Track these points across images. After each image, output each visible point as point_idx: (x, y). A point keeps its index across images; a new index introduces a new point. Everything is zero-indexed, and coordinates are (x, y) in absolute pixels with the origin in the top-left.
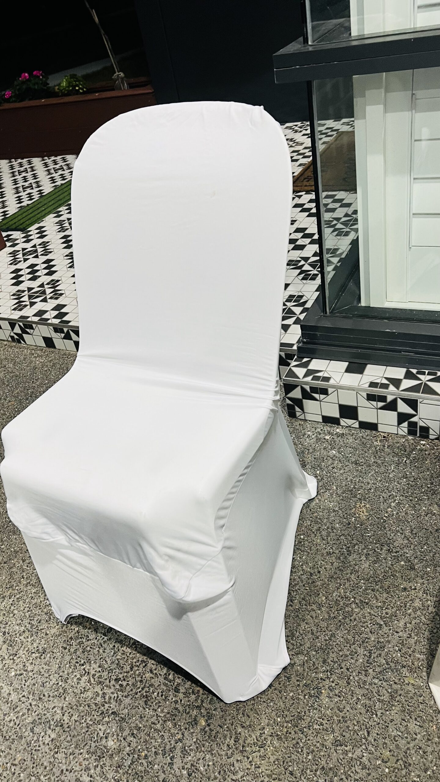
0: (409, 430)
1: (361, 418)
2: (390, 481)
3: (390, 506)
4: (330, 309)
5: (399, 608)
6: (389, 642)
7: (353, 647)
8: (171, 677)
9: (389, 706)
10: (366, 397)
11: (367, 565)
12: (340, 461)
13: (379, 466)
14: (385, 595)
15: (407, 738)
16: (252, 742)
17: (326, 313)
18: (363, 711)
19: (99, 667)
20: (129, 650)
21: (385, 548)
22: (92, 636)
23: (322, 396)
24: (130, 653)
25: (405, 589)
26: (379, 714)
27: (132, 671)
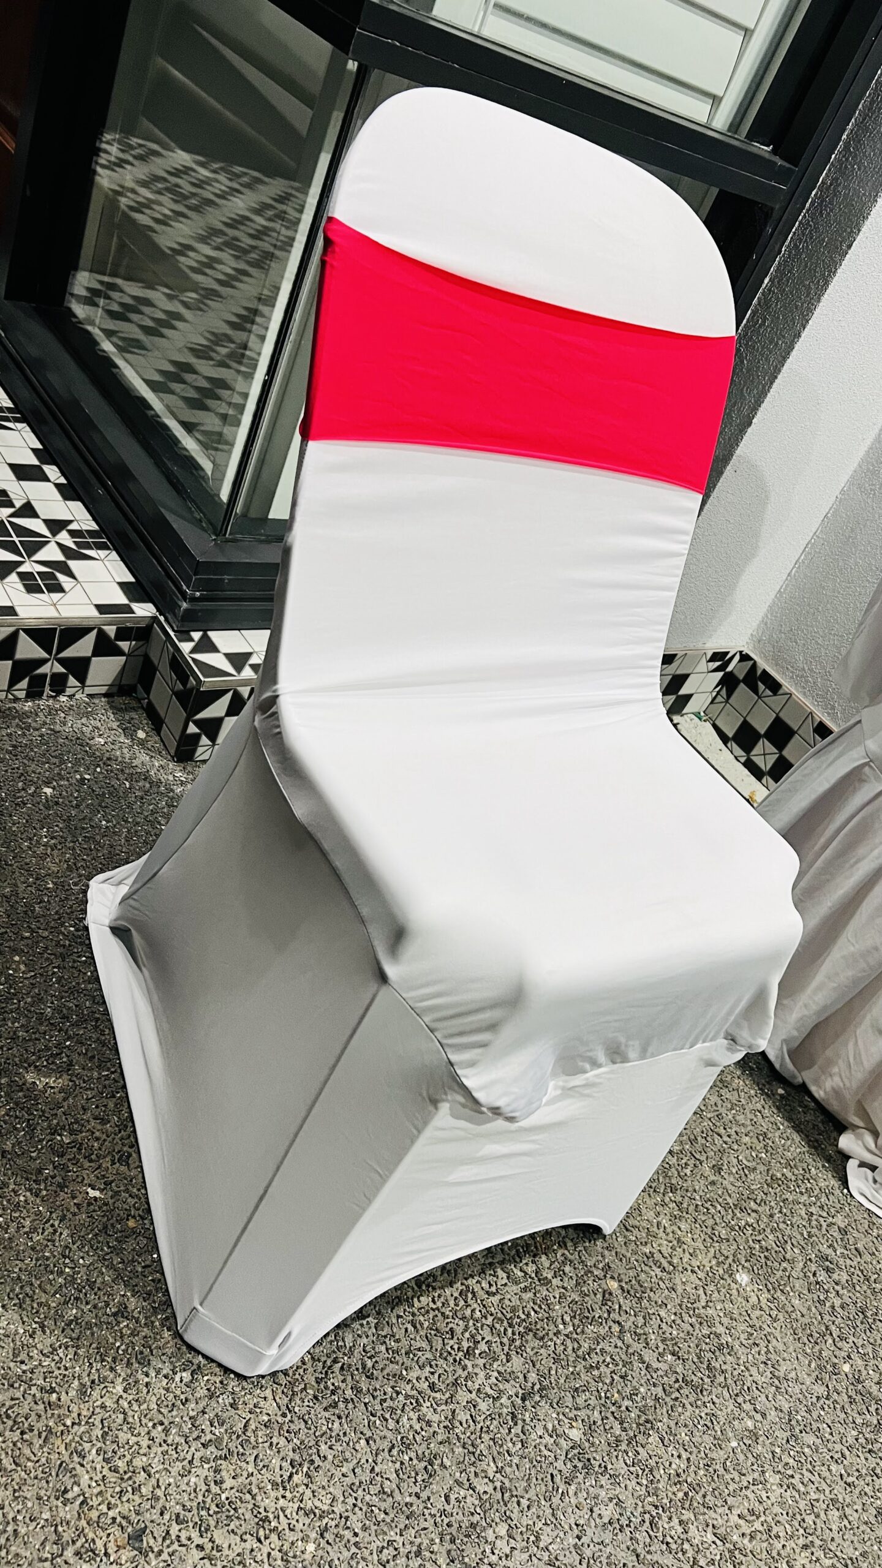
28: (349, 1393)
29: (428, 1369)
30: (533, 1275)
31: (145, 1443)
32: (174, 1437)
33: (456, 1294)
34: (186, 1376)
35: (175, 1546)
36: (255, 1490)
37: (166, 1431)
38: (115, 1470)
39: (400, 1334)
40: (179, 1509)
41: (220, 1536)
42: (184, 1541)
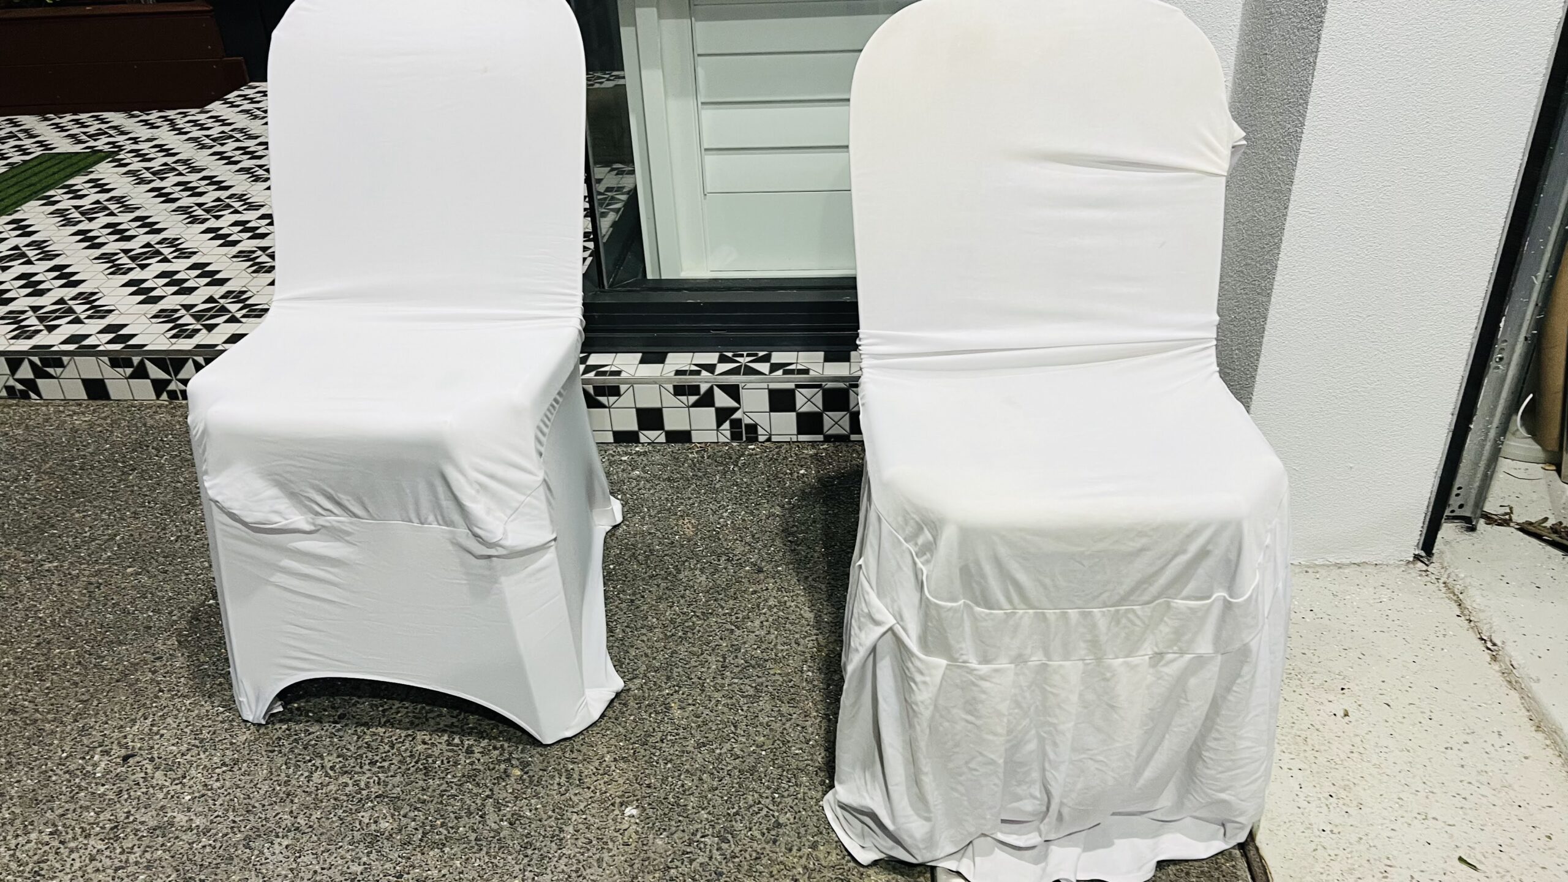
0: (732, 434)
1: (668, 426)
2: (717, 492)
3: (722, 517)
4: (608, 282)
5: (752, 610)
6: (745, 643)
7: (701, 657)
8: (457, 741)
9: (756, 698)
10: (672, 390)
11: (704, 578)
12: (647, 481)
13: (700, 478)
14: (731, 602)
15: (781, 720)
16: (591, 773)
17: (604, 287)
18: (726, 710)
19: (338, 756)
20: (381, 730)
21: (724, 558)
22: (315, 728)
23: (612, 399)
24: (385, 733)
25: (755, 592)
26: (745, 708)
27: (393, 749)
28: (285, 750)
29: (341, 759)
30: (466, 746)
31: (175, 725)
32: (187, 730)
33: (403, 735)
34: (221, 709)
35: (138, 769)
36: (195, 765)
37: (187, 726)
38: (150, 730)
39: (346, 738)
40: (156, 756)
41: (159, 774)
42: (144, 768)
